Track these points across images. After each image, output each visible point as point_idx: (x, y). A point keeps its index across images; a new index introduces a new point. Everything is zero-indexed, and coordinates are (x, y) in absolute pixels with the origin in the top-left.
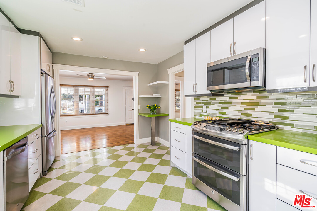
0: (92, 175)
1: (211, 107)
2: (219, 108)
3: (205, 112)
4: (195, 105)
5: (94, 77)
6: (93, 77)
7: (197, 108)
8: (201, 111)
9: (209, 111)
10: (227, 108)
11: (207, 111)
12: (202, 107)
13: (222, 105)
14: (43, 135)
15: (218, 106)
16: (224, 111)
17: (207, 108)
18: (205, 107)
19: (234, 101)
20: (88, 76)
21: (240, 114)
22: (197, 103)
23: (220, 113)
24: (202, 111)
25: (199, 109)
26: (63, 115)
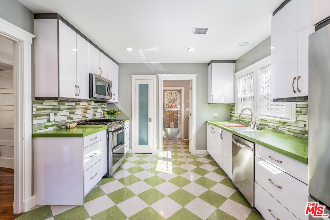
1: (60, 113)
2: (68, 114)
3: (52, 121)
4: (34, 113)
7: (38, 118)
8: (45, 121)
9: (58, 119)
10: (73, 113)
11: (55, 119)
12: (48, 115)
13: (69, 110)
15: (67, 112)
16: (72, 116)
17: (55, 114)
18: (52, 115)
19: (78, 107)
21: (81, 117)
22: (38, 109)
23: (68, 118)
24: (48, 121)
25: (42, 119)
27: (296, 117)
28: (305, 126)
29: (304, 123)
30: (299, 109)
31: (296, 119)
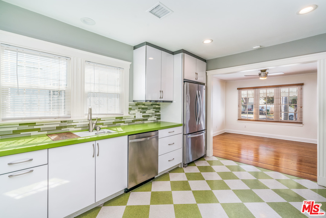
0: (246, 187)
5: (268, 75)
6: (266, 75)
14: (184, 133)
20: (260, 75)
26: (242, 119)
27: (129, 112)
28: (135, 117)
29: (134, 115)
30: (131, 107)
31: (129, 113)
